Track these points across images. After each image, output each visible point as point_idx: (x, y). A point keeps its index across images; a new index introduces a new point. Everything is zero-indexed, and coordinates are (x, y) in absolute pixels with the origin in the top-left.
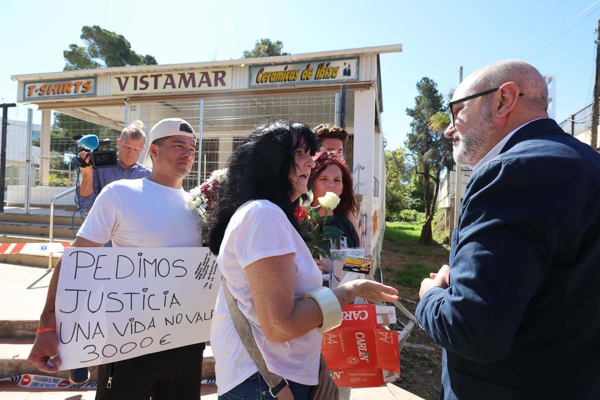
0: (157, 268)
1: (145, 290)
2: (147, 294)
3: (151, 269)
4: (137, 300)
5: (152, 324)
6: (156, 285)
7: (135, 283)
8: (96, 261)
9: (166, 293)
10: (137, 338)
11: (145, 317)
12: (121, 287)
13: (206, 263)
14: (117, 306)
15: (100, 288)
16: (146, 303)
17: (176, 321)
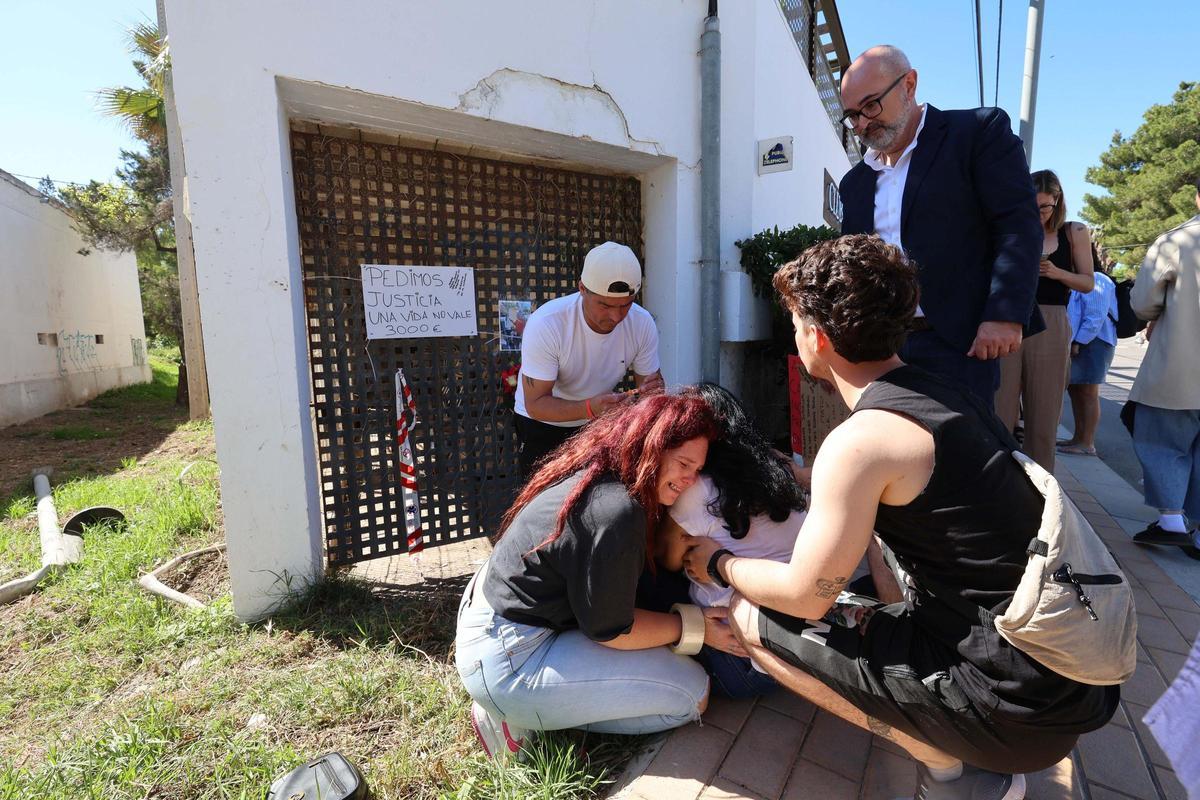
0: (423, 280)
1: (417, 294)
2: (419, 297)
3: (419, 280)
4: (413, 299)
5: (425, 316)
6: (424, 291)
7: (411, 290)
8: (383, 274)
9: (431, 296)
10: (418, 324)
11: (420, 310)
12: (402, 291)
13: (457, 276)
14: (401, 303)
15: (388, 292)
16: (419, 302)
17: (440, 315)
